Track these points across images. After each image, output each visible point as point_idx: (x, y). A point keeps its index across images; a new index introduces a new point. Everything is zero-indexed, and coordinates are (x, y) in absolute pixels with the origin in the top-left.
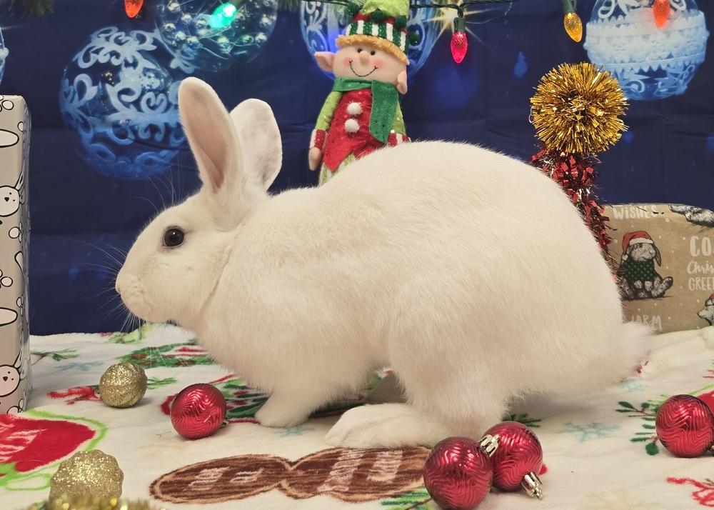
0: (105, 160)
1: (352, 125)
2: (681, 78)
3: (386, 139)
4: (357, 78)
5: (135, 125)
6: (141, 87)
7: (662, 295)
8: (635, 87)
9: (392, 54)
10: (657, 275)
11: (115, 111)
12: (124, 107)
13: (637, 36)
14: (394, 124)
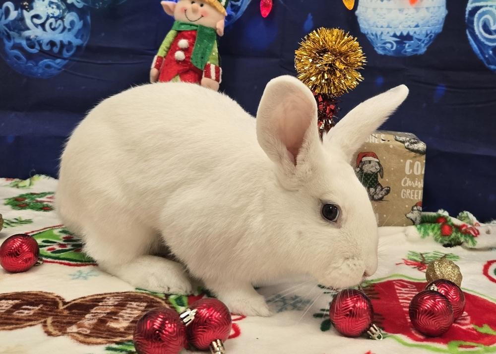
0: (19, 62)
1: (180, 55)
2: (423, 42)
3: (203, 68)
4: (189, 22)
5: (40, 40)
6: (46, 14)
7: (381, 199)
8: (389, 46)
9: (214, 7)
10: (379, 184)
11: (28, 29)
12: (34, 27)
13: (395, 9)
14: (211, 57)
